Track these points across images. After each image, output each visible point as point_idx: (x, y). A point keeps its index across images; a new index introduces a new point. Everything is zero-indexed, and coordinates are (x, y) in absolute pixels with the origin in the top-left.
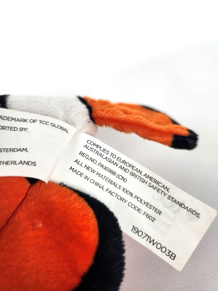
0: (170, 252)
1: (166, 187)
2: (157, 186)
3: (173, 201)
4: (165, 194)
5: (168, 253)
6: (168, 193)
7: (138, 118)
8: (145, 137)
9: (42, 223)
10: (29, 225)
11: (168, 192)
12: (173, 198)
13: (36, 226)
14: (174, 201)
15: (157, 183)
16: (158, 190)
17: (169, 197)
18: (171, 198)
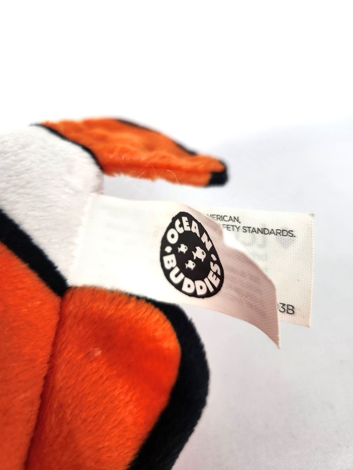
0: (284, 305)
1: (235, 217)
2: (224, 222)
3: (251, 232)
4: (238, 229)
5: (282, 307)
6: (240, 225)
11: (240, 223)
12: (249, 227)
13: (93, 355)
14: (252, 231)
15: (221, 218)
16: (227, 228)
18: (247, 229)
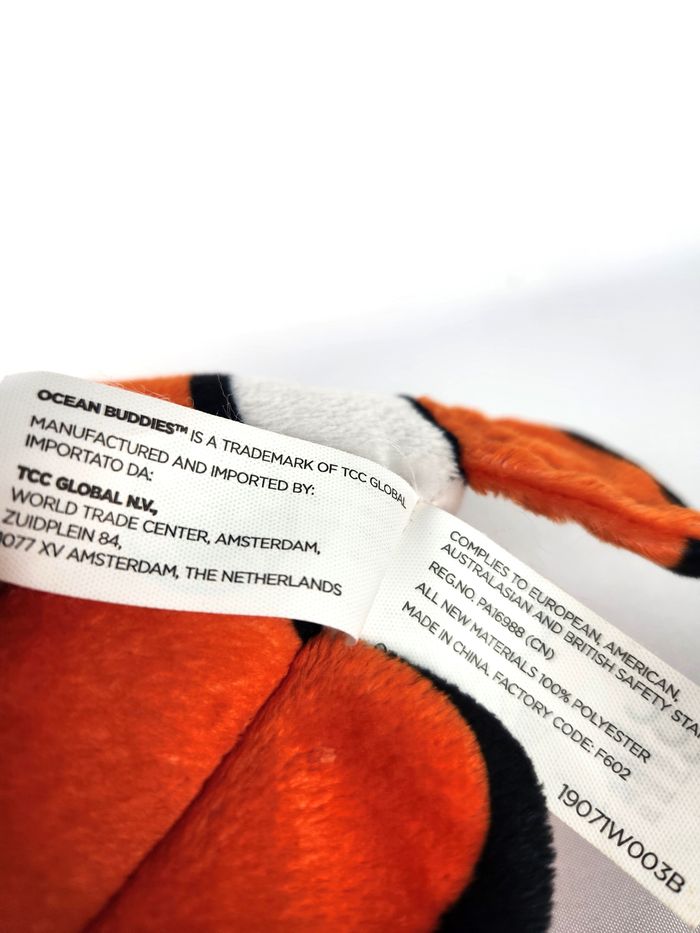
0: (669, 869)
1: (671, 686)
2: (644, 680)
3: (687, 725)
4: (665, 706)
5: (663, 871)
6: (674, 704)
7: (591, 483)
8: (606, 536)
9: (335, 752)
10: (298, 756)
11: (676, 700)
12: (688, 718)
13: (319, 758)
14: (690, 728)
15: (642, 671)
16: (645, 692)
17: (677, 716)
18: (683, 719)
